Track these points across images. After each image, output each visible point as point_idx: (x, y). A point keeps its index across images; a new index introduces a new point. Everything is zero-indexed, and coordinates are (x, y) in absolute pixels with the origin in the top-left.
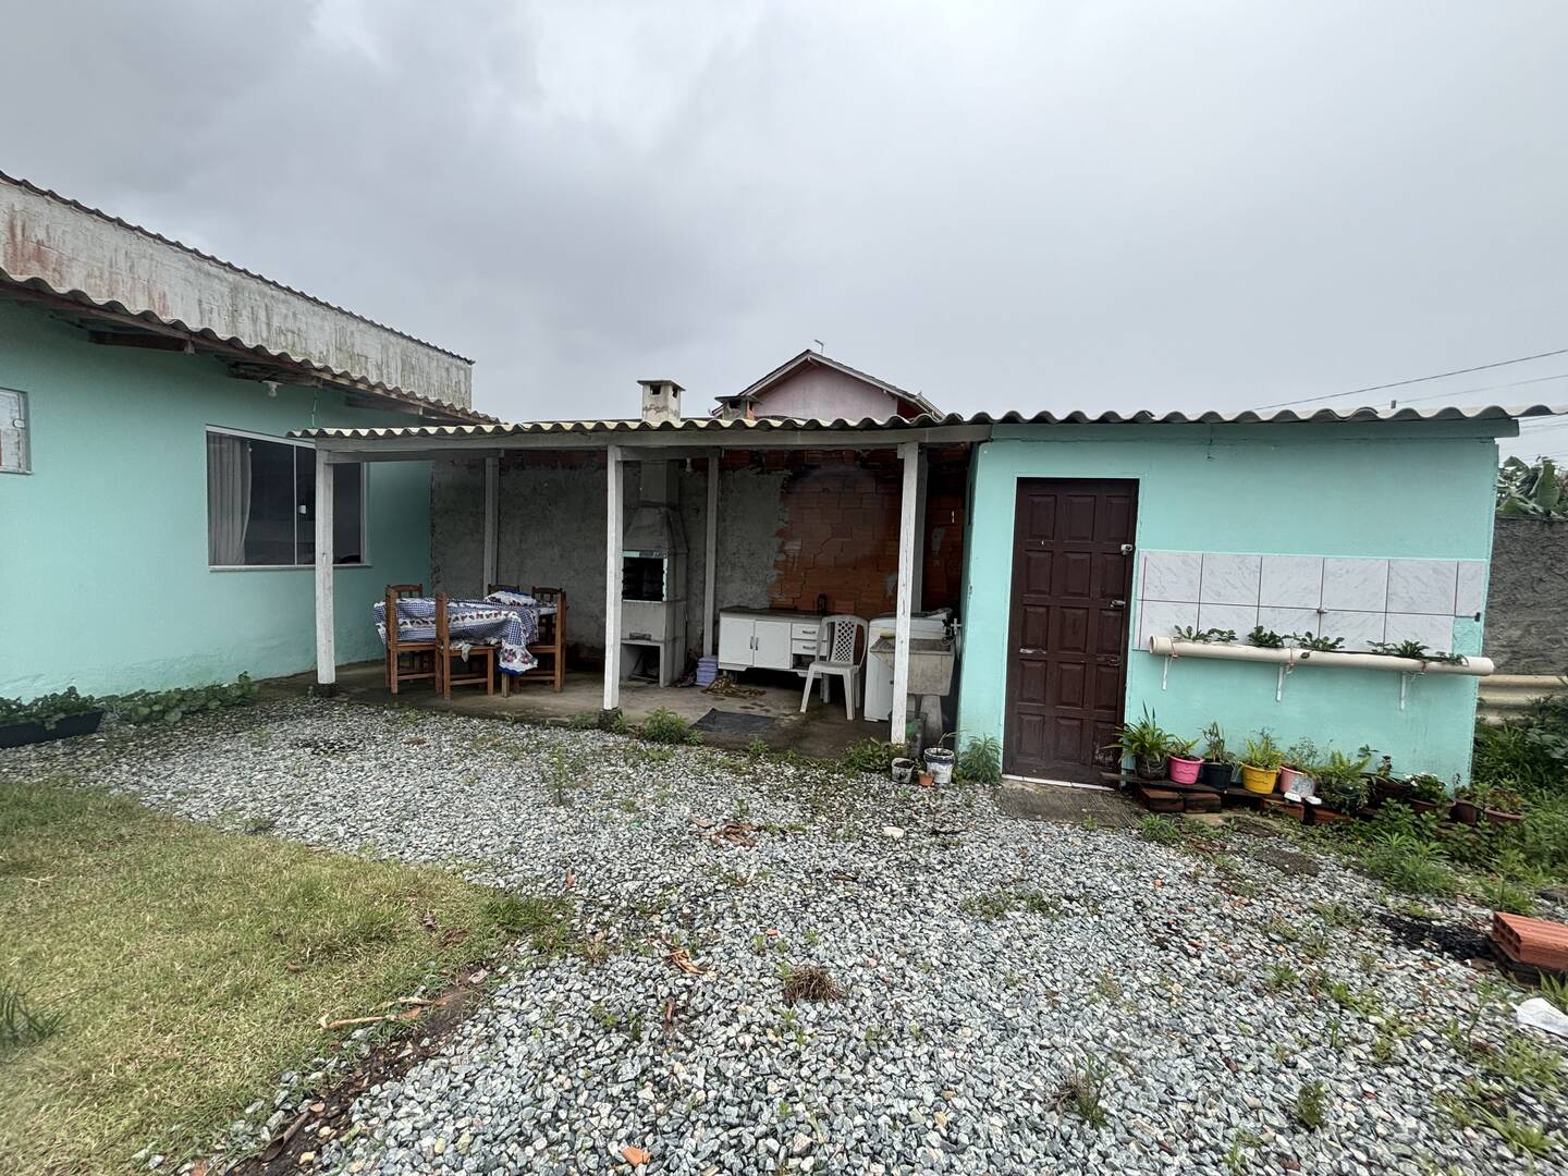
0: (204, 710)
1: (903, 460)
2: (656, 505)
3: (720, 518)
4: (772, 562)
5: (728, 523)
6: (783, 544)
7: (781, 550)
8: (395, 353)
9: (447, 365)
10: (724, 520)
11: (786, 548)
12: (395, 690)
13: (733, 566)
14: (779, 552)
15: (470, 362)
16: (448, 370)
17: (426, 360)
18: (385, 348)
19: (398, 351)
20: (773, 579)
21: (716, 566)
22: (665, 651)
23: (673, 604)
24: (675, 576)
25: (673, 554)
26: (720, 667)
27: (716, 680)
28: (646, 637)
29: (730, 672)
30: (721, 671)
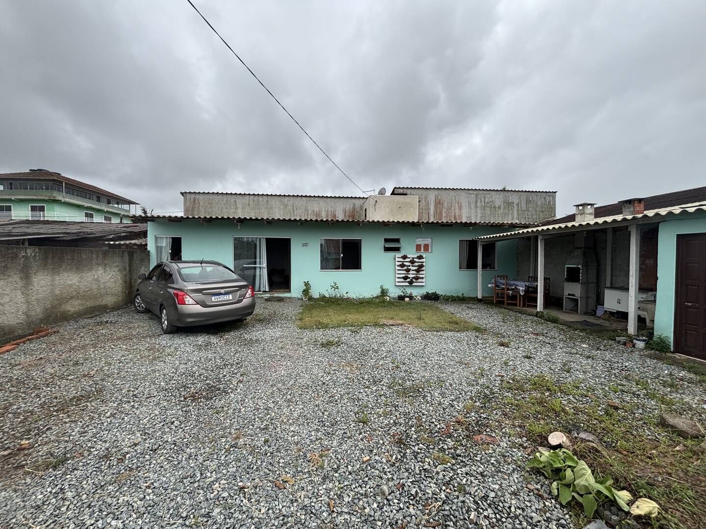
0: (455, 300)
1: (630, 231)
2: (580, 248)
6: (644, 261)
8: (523, 198)
9: (544, 196)
10: (615, 252)
12: (495, 302)
15: (555, 192)
16: (545, 198)
17: (535, 197)
18: (520, 197)
19: (525, 197)
21: (612, 270)
22: (581, 301)
23: (586, 284)
24: (587, 274)
25: (586, 265)
26: (605, 309)
27: (604, 314)
28: (574, 295)
29: (610, 312)
30: (606, 311)
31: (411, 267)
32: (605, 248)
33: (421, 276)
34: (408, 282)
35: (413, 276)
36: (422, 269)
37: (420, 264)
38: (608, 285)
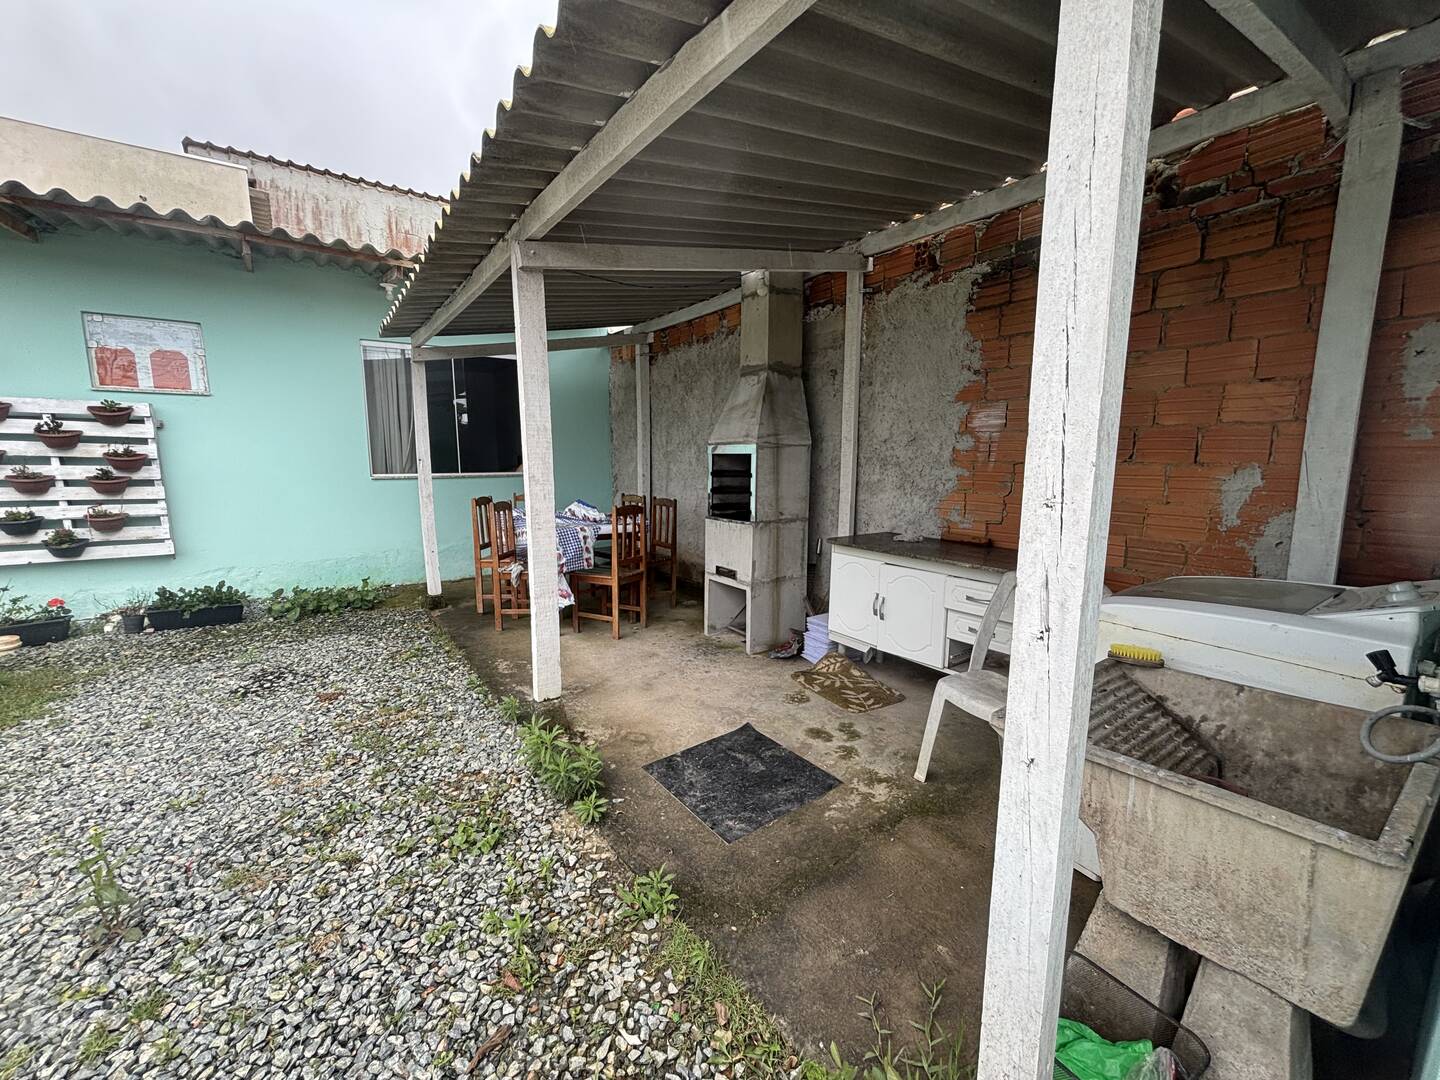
0: (324, 611)
2: (755, 371)
3: (864, 382)
4: (947, 454)
5: (877, 388)
6: (969, 416)
7: (966, 428)
11: (976, 423)
13: (884, 463)
14: (961, 433)
20: (949, 485)
21: (858, 464)
22: (753, 598)
23: (773, 524)
24: (777, 482)
25: (772, 446)
26: (832, 638)
27: (826, 657)
28: (732, 574)
29: (848, 649)
30: (835, 645)
31: (55, 469)
32: (836, 373)
33: (133, 511)
34: (45, 545)
35: (80, 512)
36: (136, 476)
37: (120, 448)
38: (844, 530)
